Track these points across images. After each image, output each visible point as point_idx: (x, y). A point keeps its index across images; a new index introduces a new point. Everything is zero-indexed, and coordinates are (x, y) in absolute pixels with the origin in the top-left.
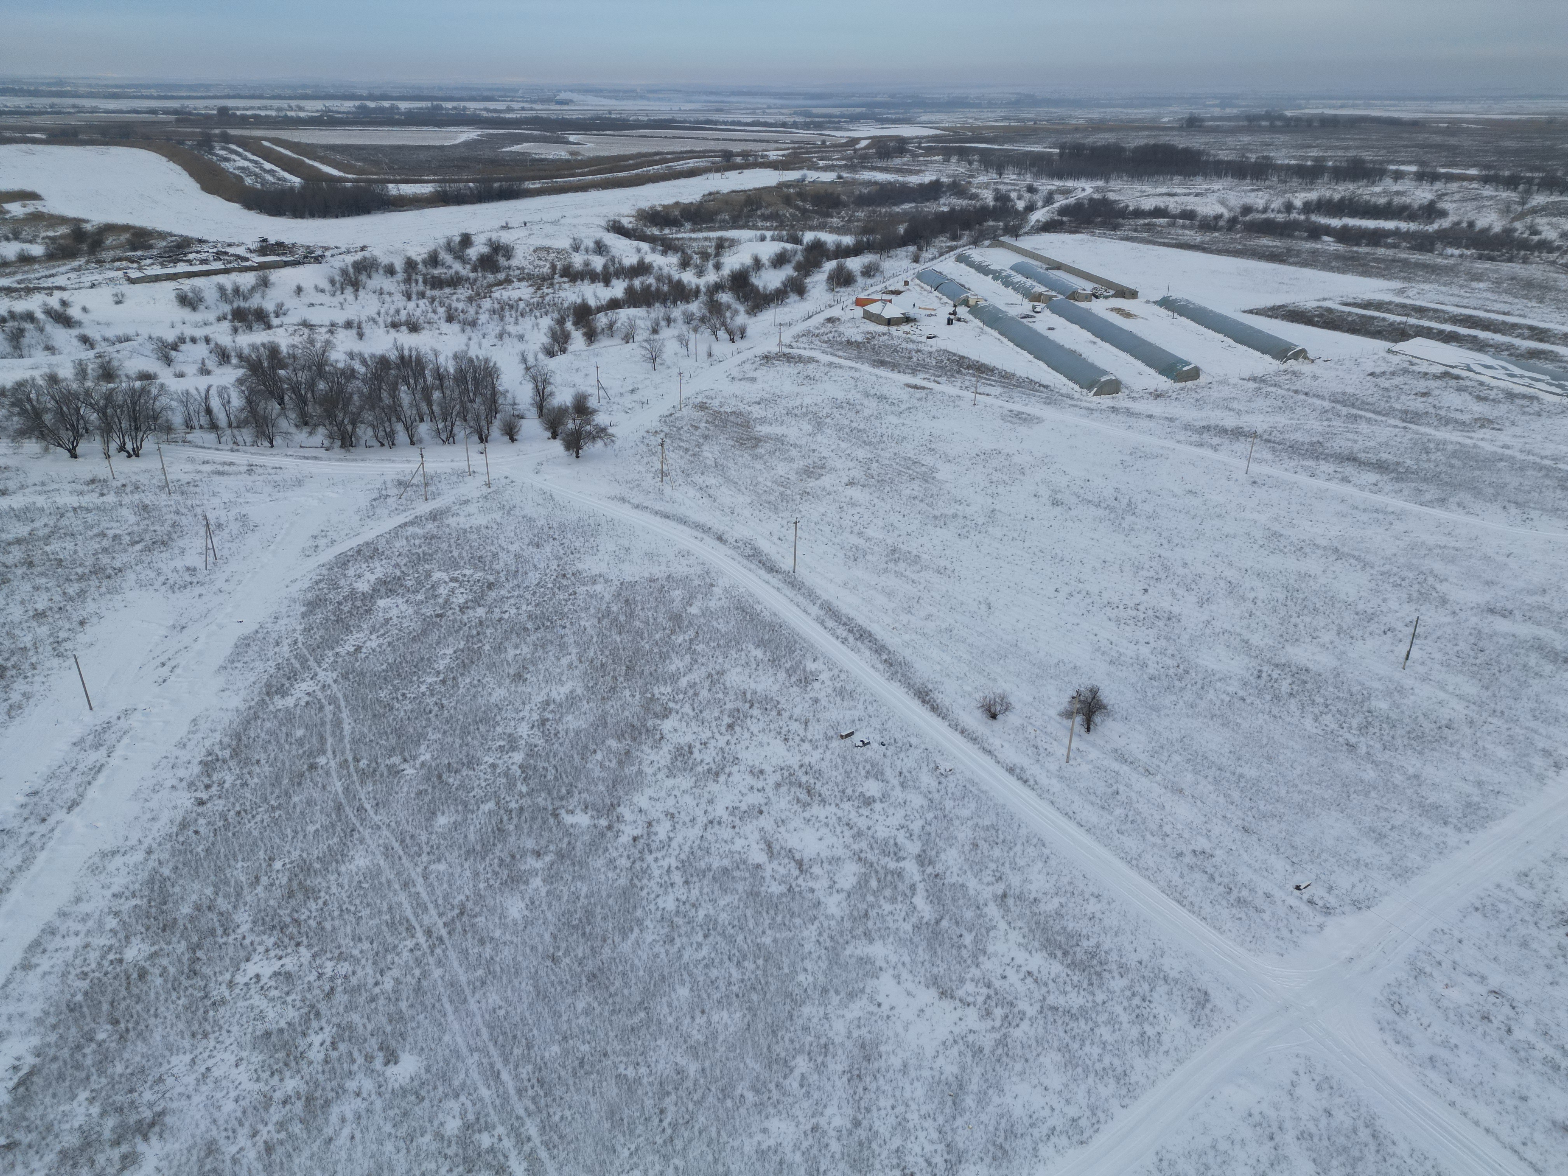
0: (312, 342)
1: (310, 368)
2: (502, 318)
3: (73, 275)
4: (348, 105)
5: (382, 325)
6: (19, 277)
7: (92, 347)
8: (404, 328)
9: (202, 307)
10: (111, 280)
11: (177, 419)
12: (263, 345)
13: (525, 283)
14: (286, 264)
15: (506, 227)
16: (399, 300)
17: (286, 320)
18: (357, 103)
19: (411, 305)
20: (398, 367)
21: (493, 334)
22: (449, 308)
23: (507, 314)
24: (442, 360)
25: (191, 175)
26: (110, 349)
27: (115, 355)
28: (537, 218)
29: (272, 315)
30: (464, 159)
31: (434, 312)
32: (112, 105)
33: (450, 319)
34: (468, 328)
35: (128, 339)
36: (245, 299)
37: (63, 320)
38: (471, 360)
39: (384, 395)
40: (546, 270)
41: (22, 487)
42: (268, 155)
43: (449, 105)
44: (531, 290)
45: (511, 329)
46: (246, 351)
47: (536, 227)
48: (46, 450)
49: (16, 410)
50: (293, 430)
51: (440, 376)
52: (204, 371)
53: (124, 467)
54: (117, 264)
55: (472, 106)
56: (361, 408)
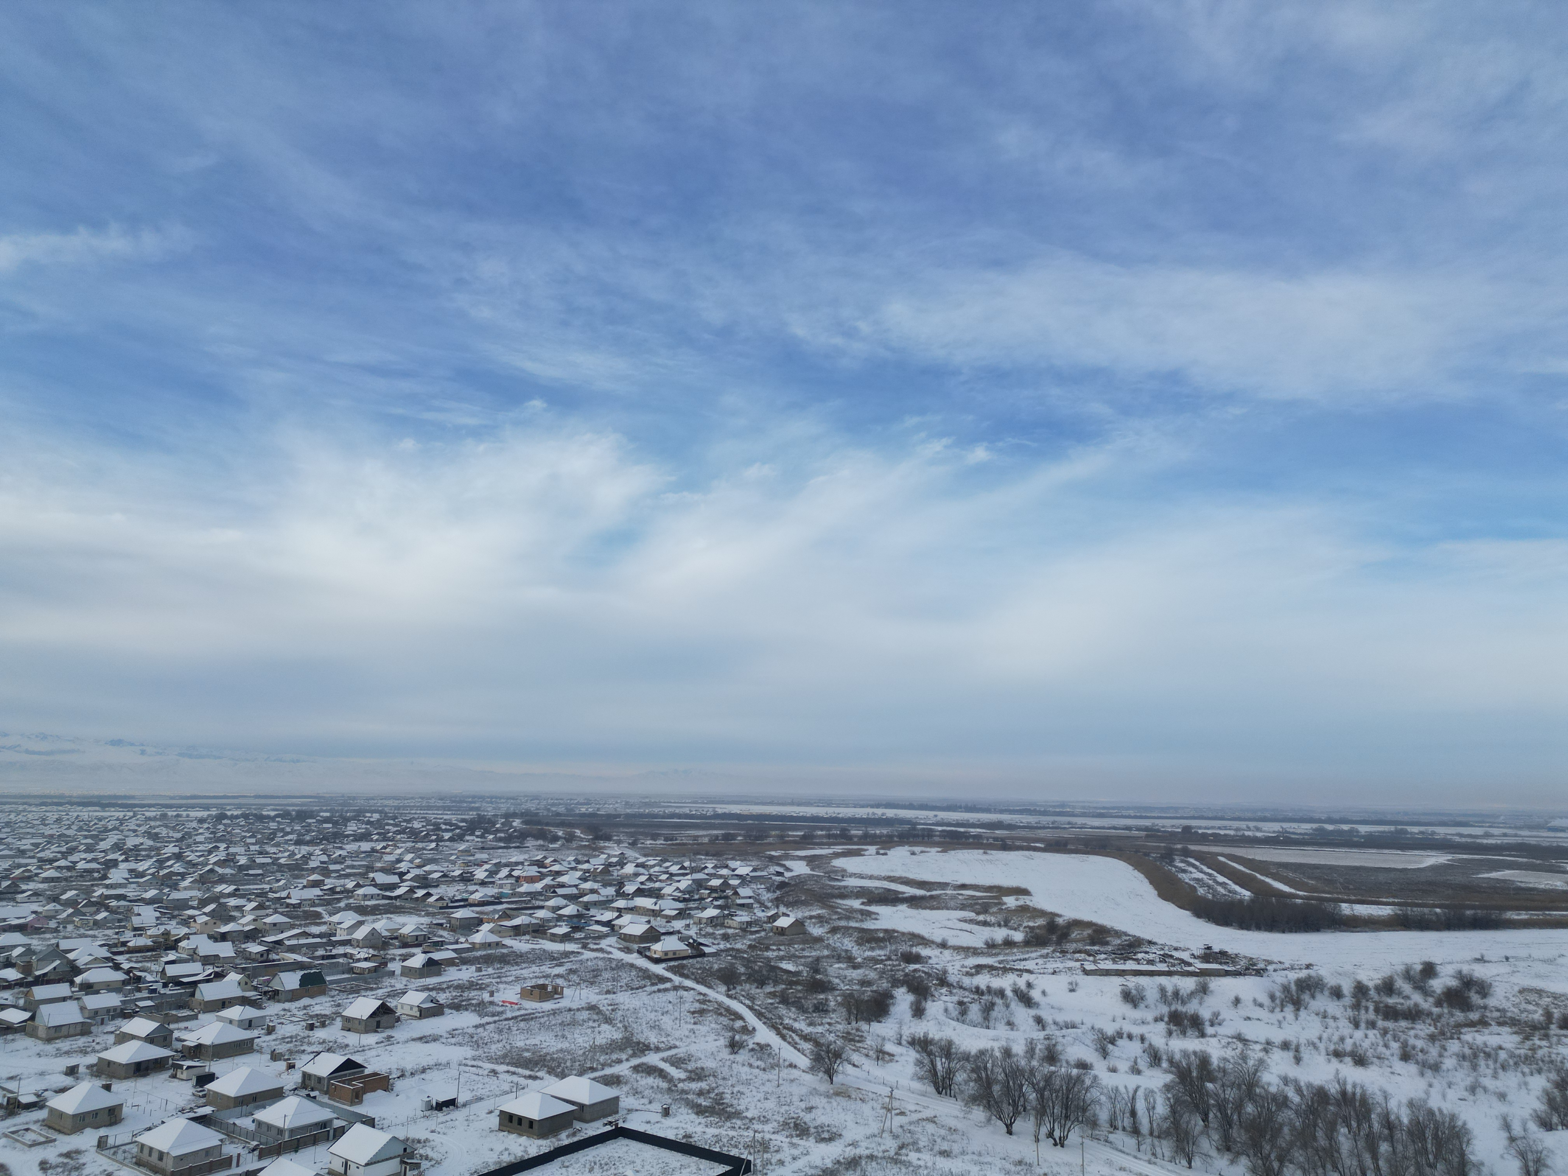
0: (1244, 1058)
1: (1239, 1086)
2: (1475, 1067)
3: (1040, 961)
4: (1306, 827)
5: (1323, 1052)
6: (1001, 958)
7: (1044, 1028)
8: (1348, 1060)
9: (1142, 1005)
10: (1070, 969)
11: (1103, 1116)
12: (1195, 1053)
13: (1507, 1029)
14: (1227, 973)
15: (1481, 960)
16: (1346, 1029)
17: (1220, 1030)
18: (1315, 826)
19: (1359, 1034)
20: (1338, 1104)
21: (1463, 1085)
22: (1405, 1045)
23: (1482, 1063)
24: (1393, 1104)
25: (1151, 883)
26: (1058, 1033)
27: (1060, 1039)
28: (1523, 953)
29: (1207, 1023)
30: (1430, 883)
31: (1386, 1046)
32: (1097, 822)
33: (1405, 1057)
34: (1429, 1073)
35: (1074, 1026)
36: (1183, 1003)
37: (1026, 1000)
38: (1431, 1113)
39: (1320, 1134)
40: (1538, 1016)
41: (963, 1153)
42: (1222, 869)
43: (1415, 829)
44: (1517, 1038)
45: (1488, 1082)
46: (1177, 1057)
47: (1521, 965)
48: (989, 1120)
49: (974, 1076)
50: (1214, 1153)
51: (1390, 1125)
52: (1136, 1070)
53: (1049, 1154)
54: (1077, 956)
55: (1442, 831)
56: (1291, 1144)
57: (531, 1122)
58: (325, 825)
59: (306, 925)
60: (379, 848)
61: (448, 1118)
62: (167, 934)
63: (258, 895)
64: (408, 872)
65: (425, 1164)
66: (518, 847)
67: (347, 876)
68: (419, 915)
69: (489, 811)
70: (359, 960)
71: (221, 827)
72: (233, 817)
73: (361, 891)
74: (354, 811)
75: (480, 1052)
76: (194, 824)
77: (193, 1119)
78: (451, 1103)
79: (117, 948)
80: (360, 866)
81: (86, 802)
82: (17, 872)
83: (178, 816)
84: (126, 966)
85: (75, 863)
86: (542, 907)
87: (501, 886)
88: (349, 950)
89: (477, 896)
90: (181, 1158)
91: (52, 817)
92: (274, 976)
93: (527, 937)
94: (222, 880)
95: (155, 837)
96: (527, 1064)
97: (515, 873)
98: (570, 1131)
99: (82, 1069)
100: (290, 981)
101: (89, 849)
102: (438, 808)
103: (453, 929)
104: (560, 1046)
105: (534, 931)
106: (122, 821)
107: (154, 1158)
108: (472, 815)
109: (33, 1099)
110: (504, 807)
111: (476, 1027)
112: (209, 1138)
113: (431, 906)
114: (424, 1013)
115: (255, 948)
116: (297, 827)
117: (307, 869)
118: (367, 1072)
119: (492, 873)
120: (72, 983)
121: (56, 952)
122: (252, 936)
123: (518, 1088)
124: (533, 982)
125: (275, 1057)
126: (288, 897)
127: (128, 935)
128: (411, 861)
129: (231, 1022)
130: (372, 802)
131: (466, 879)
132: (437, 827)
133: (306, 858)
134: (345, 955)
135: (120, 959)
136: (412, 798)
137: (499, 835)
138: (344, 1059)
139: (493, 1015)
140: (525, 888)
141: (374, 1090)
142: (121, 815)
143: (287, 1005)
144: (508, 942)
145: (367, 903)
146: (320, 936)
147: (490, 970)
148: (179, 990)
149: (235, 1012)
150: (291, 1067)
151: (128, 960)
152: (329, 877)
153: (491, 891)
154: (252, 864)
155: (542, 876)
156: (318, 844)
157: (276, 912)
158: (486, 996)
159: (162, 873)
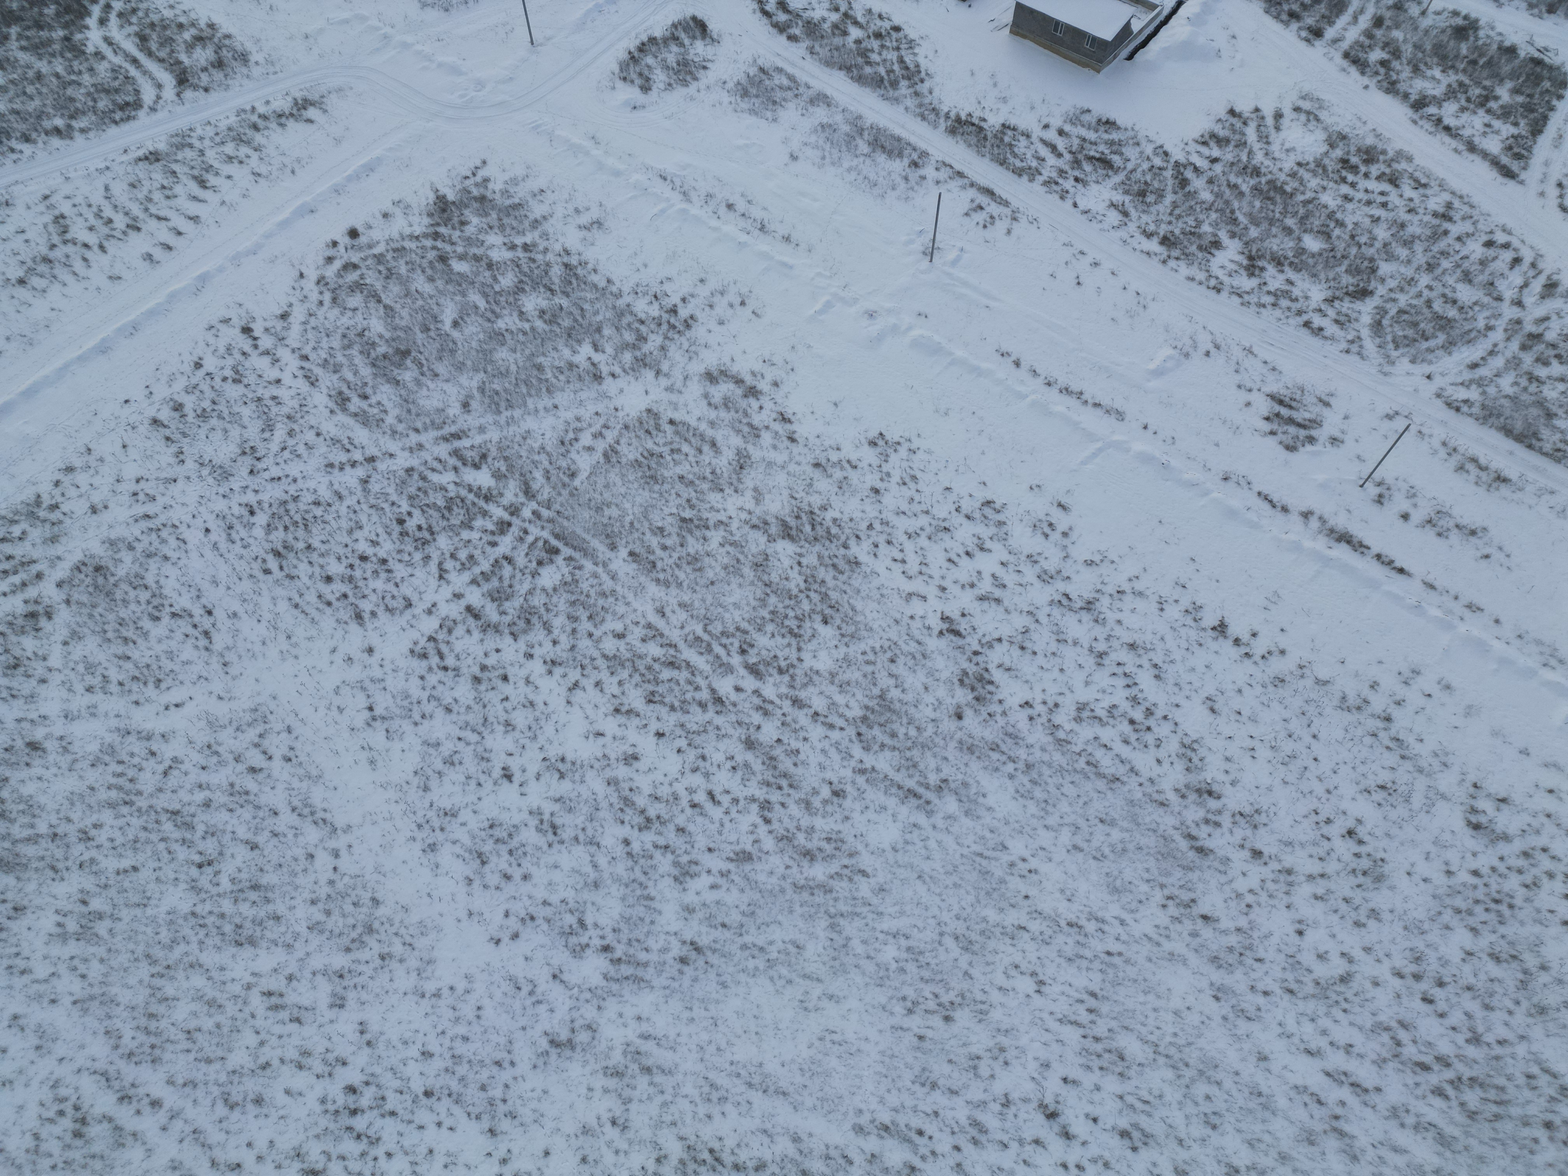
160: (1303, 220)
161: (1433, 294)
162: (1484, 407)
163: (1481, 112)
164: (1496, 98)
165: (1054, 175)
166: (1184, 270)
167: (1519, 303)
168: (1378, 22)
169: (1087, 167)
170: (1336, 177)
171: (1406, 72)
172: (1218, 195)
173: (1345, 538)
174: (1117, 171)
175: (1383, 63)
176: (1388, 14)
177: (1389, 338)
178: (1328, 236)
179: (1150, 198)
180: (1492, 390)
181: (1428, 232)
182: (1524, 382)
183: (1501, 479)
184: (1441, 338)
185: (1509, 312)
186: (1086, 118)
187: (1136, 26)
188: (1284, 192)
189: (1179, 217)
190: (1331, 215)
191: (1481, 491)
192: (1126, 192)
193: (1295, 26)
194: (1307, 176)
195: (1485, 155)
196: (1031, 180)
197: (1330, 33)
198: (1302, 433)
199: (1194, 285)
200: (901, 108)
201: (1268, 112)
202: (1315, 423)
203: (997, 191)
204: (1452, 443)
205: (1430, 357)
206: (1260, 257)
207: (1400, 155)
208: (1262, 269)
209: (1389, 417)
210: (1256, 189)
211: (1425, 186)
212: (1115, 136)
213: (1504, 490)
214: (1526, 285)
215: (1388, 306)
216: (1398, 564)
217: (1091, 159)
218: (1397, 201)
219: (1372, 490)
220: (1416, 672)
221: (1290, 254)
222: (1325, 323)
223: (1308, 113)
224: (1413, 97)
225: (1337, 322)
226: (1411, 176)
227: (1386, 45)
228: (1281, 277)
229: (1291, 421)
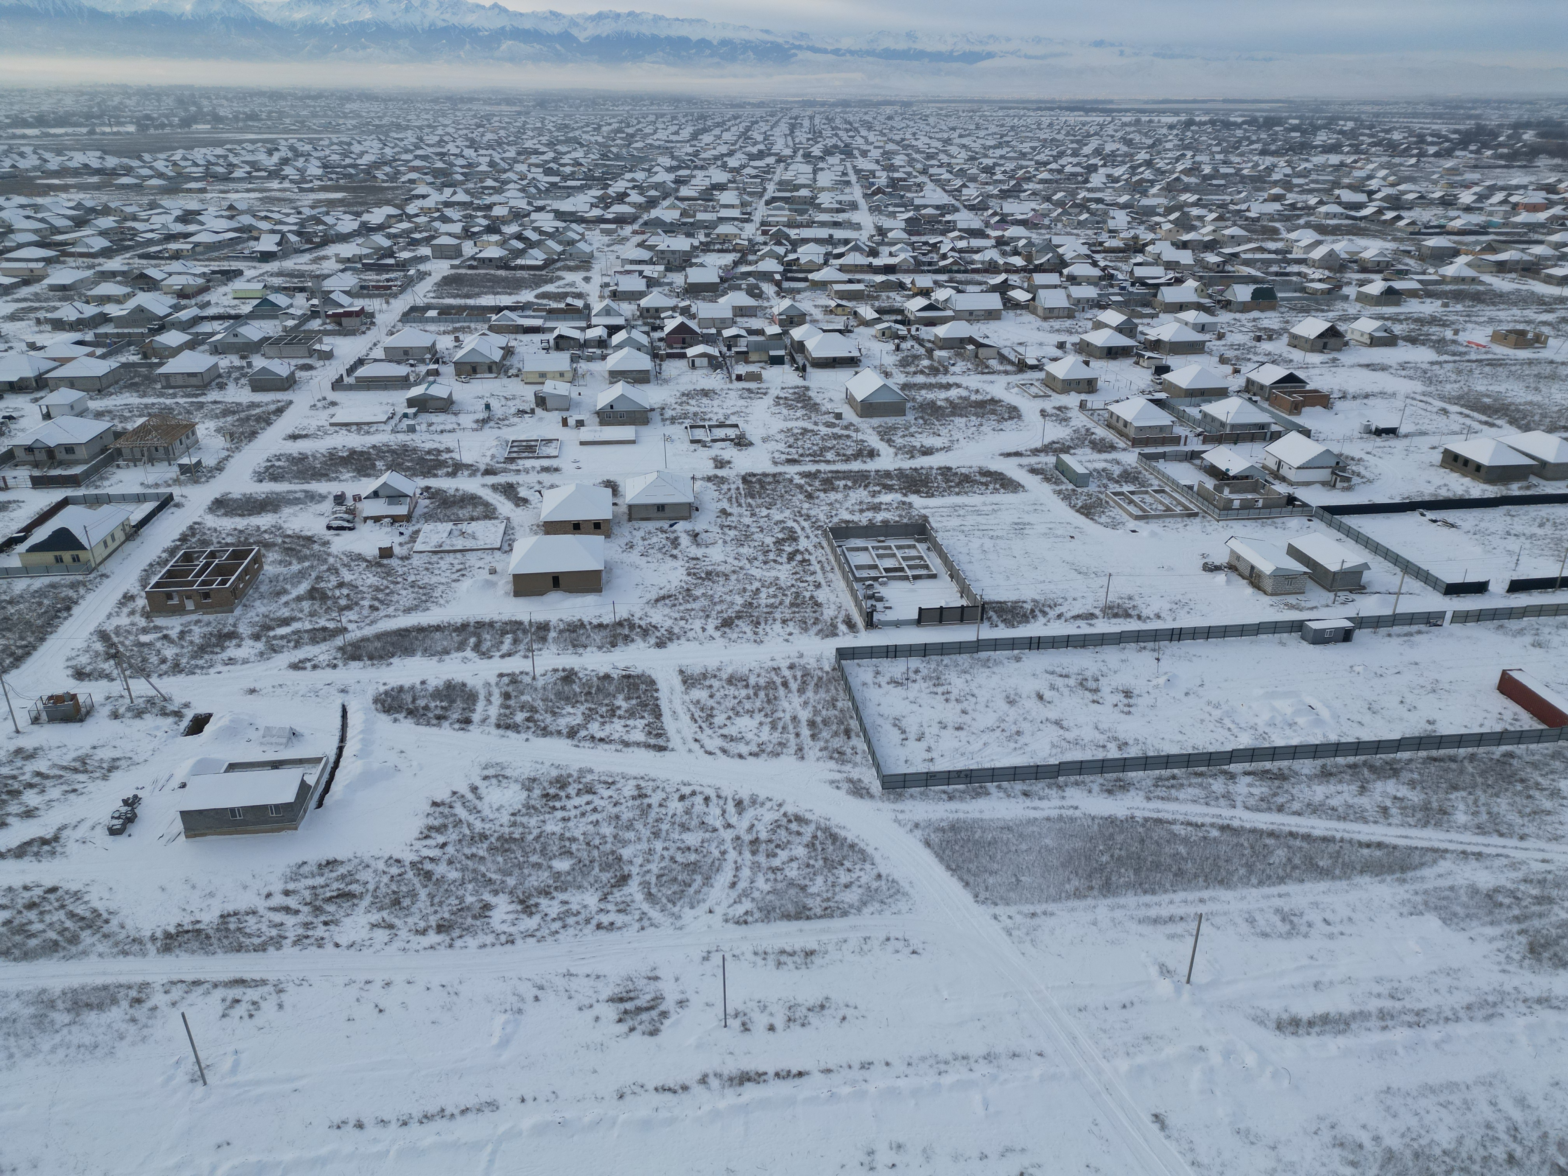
57: (1479, 467)
58: (1293, 134)
59: (1263, 240)
60: (1349, 161)
61: (1387, 444)
62: (1136, 238)
63: (1220, 206)
64: (1379, 190)
65: (1355, 480)
66: (1525, 167)
67: (1310, 191)
68: (1385, 240)
69: (1493, 119)
70: (1313, 281)
71: (1189, 134)
72: (1201, 124)
73: (1323, 209)
74: (1326, 118)
75: (1432, 389)
76: (1164, 131)
77: (1151, 400)
78: (1392, 432)
79: (1096, 247)
80: (1325, 182)
81: (1073, 107)
82: (1021, 172)
83: (1150, 121)
84: (1102, 264)
85: (1063, 166)
86: (1541, 242)
87: (1491, 214)
88: (1304, 269)
89: (1457, 224)
90: (1141, 429)
91: (1046, 121)
92: (1228, 286)
93: (1513, 275)
94: (1187, 189)
95: (1129, 143)
96: (1484, 409)
97: (1513, 199)
98: (1525, 484)
99: (1068, 346)
100: (1243, 293)
101: (1075, 154)
102: (1426, 116)
103: (1422, 258)
104: (1529, 398)
105: (1524, 270)
106: (1102, 126)
107: (1120, 425)
108: (1470, 124)
109: (1035, 362)
110: (1514, 115)
111: (1432, 363)
112: (1163, 418)
113: (1400, 230)
114: (1374, 342)
115: (1212, 258)
116: (1263, 136)
117: (1270, 182)
118: (1308, 388)
119: (1481, 198)
120: (1061, 274)
121: (1050, 247)
122: (1211, 246)
123: (1470, 431)
124: (1510, 327)
125: (1223, 360)
126: (1248, 210)
127: (1104, 237)
128: (1384, 179)
129: (1186, 324)
130: (1347, 108)
131: (1447, 202)
132: (1421, 139)
133: (1270, 170)
134: (1299, 274)
135: (1097, 257)
136: (1396, 103)
137: (1500, 150)
138: (1287, 372)
139: (1454, 354)
140: (1523, 217)
141: (1313, 405)
142: (1101, 120)
143: (1238, 316)
144: (1487, 278)
145: (1329, 222)
146: (1276, 252)
147: (1459, 307)
148: (1143, 290)
149: (1191, 316)
150: (1237, 371)
151: (1105, 259)
152: (1290, 191)
153: (1476, 219)
154: (1215, 174)
155: (1550, 204)
156: (1283, 155)
157: (1235, 224)
158: (1449, 334)
159: (1134, 179)
160: (543, 852)
161: (671, 852)
162: (760, 909)
163: (615, 720)
164: (619, 708)
165: (301, 931)
166: (471, 942)
167: (729, 826)
168: (507, 696)
169: (331, 908)
170: (547, 809)
171: (549, 719)
172: (464, 869)
173: (744, 1078)
174: (361, 896)
175: (528, 719)
176: (510, 689)
177: (664, 900)
178: (570, 853)
179: (406, 902)
180: (756, 894)
181: (638, 812)
182: (771, 876)
183: (809, 954)
184: (699, 879)
185: (728, 835)
186: (305, 869)
187: (311, 780)
188: (515, 840)
189: (441, 904)
190: (562, 837)
191: (804, 971)
192: (381, 909)
193: (446, 724)
194: (524, 820)
195: (638, 744)
196: (279, 947)
197: (476, 717)
198: (654, 1014)
199: (488, 950)
200: (94, 958)
201: (464, 790)
202: (658, 999)
203: (247, 976)
204: (760, 950)
205: (701, 896)
206: (530, 896)
207: (582, 772)
208: (537, 905)
209: (706, 959)
210: (491, 849)
211: (613, 783)
212: (342, 870)
213: (817, 960)
214: (724, 812)
215: (647, 878)
216: (794, 1071)
217: (330, 900)
218: (602, 803)
219: (735, 1024)
220: (871, 1153)
221: (551, 882)
222: (612, 917)
223: (496, 776)
224: (565, 731)
225: (619, 911)
226: (600, 782)
227: (522, 708)
228: (555, 903)
229: (639, 1010)
